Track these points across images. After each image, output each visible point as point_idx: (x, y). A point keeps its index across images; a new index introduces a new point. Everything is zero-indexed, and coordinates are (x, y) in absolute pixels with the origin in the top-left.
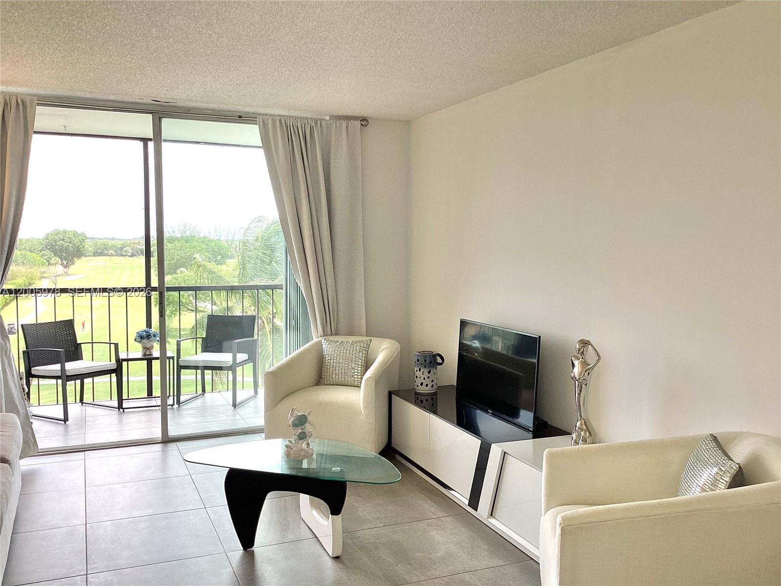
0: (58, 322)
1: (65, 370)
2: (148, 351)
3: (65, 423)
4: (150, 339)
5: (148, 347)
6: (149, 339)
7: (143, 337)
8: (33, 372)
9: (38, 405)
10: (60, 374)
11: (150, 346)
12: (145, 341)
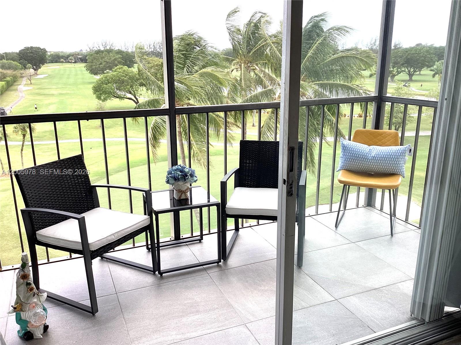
0: (63, 160)
1: (88, 244)
2: (183, 195)
3: (94, 315)
4: (187, 180)
5: (184, 189)
6: (185, 180)
7: (178, 179)
8: (38, 238)
9: (46, 261)
10: (80, 248)
11: (186, 188)
12: (181, 183)
